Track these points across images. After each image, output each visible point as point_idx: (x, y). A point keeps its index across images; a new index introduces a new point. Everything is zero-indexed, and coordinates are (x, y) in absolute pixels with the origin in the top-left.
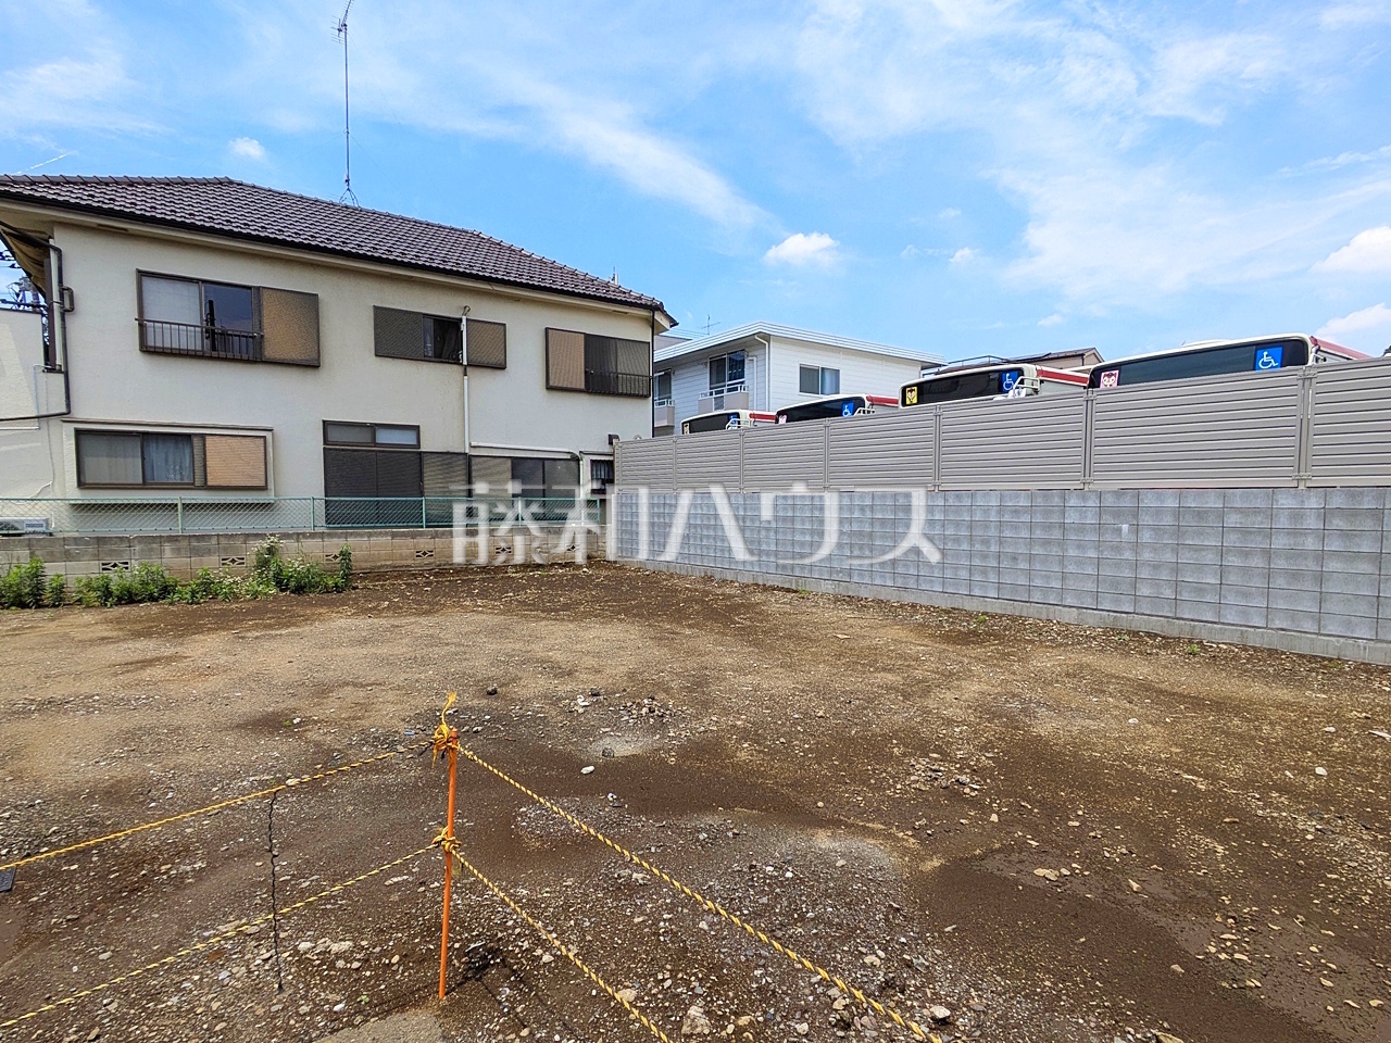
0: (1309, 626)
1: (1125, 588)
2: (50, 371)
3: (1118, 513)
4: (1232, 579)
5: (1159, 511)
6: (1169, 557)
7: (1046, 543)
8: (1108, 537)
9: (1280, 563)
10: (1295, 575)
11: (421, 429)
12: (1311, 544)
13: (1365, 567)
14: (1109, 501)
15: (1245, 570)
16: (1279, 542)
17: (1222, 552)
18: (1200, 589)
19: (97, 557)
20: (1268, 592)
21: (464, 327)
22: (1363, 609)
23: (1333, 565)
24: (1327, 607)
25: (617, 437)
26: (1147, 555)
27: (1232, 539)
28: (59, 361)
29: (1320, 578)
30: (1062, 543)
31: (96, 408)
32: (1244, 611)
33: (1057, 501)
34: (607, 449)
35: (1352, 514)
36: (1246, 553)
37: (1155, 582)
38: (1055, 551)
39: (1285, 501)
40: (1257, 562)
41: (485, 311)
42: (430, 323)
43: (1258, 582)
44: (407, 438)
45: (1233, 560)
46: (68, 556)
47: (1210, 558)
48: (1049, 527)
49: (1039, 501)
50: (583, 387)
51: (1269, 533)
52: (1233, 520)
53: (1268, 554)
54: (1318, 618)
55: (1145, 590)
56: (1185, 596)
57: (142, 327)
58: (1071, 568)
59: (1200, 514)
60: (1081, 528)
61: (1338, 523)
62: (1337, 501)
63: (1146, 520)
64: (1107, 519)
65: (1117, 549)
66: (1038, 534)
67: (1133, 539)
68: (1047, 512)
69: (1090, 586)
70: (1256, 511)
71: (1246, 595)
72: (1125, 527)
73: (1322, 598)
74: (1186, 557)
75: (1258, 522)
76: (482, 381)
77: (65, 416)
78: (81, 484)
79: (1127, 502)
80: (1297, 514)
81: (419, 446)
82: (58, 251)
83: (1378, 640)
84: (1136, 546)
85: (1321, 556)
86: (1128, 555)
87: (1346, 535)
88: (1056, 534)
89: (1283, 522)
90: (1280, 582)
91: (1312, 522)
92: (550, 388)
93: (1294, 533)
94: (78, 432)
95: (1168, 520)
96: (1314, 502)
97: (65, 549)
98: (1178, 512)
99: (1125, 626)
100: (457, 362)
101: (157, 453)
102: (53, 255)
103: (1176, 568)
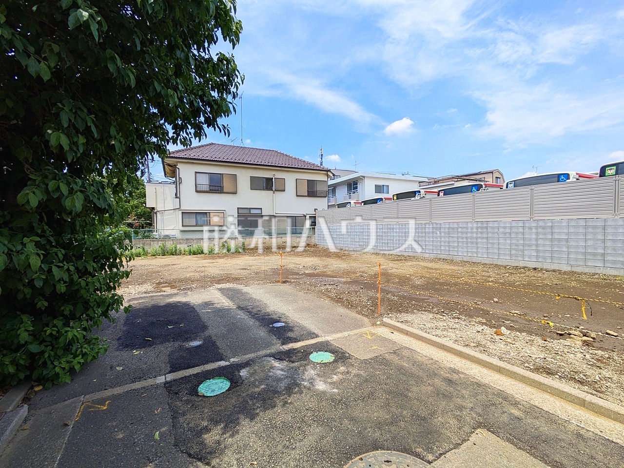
0: (475, 255)
1: (439, 248)
2: (176, 198)
3: (436, 229)
4: (460, 244)
5: (445, 228)
6: (447, 240)
7: (422, 237)
8: (435, 235)
9: (469, 240)
10: (472, 243)
11: (263, 209)
12: (475, 235)
13: (485, 241)
14: (435, 226)
15: (463, 242)
16: (469, 235)
17: (458, 238)
18: (454, 247)
19: (186, 244)
20: (467, 247)
21: (273, 180)
22: (485, 250)
23: (479, 240)
24: (479, 250)
25: (317, 209)
26: (443, 239)
27: (460, 235)
28: (178, 195)
29: (477, 243)
30: (425, 237)
31: (186, 207)
32: (463, 252)
33: (424, 226)
34: (314, 213)
35: (482, 228)
36: (463, 238)
37: (445, 246)
38: (424, 239)
39: (470, 225)
40: (465, 240)
41: (279, 175)
42: (265, 179)
43: (465, 245)
44: (258, 212)
45: (460, 240)
46: (180, 243)
47: (456, 239)
48: (422, 233)
49: (420, 226)
50: (307, 195)
51: (467, 233)
52: (460, 230)
53: (467, 238)
54: (477, 253)
55: (443, 248)
56: (451, 249)
57: (196, 185)
58: (427, 243)
59: (453, 229)
60: (429, 233)
61: (480, 230)
62: (480, 225)
63: (442, 230)
64: (434, 230)
65: (437, 238)
66: (420, 235)
67: (440, 235)
68: (422, 229)
69: (431, 248)
70: (464, 228)
71: (463, 248)
72: (438, 232)
73: (477, 248)
74: (451, 239)
75: (465, 230)
76: (279, 195)
77: (179, 209)
78: (183, 226)
79: (438, 226)
80: (472, 228)
81: (262, 213)
82: (178, 168)
83: (488, 258)
84: (441, 237)
85: (477, 238)
86: (439, 239)
87: (481, 233)
88: (424, 235)
89: (469, 230)
90: (469, 245)
91: (475, 230)
92: (297, 196)
93: (472, 233)
94: (182, 212)
95: (447, 230)
96: (475, 225)
97: (180, 241)
98: (449, 228)
99: (439, 258)
100: (272, 190)
101: (199, 217)
102: (177, 170)
103: (449, 242)
